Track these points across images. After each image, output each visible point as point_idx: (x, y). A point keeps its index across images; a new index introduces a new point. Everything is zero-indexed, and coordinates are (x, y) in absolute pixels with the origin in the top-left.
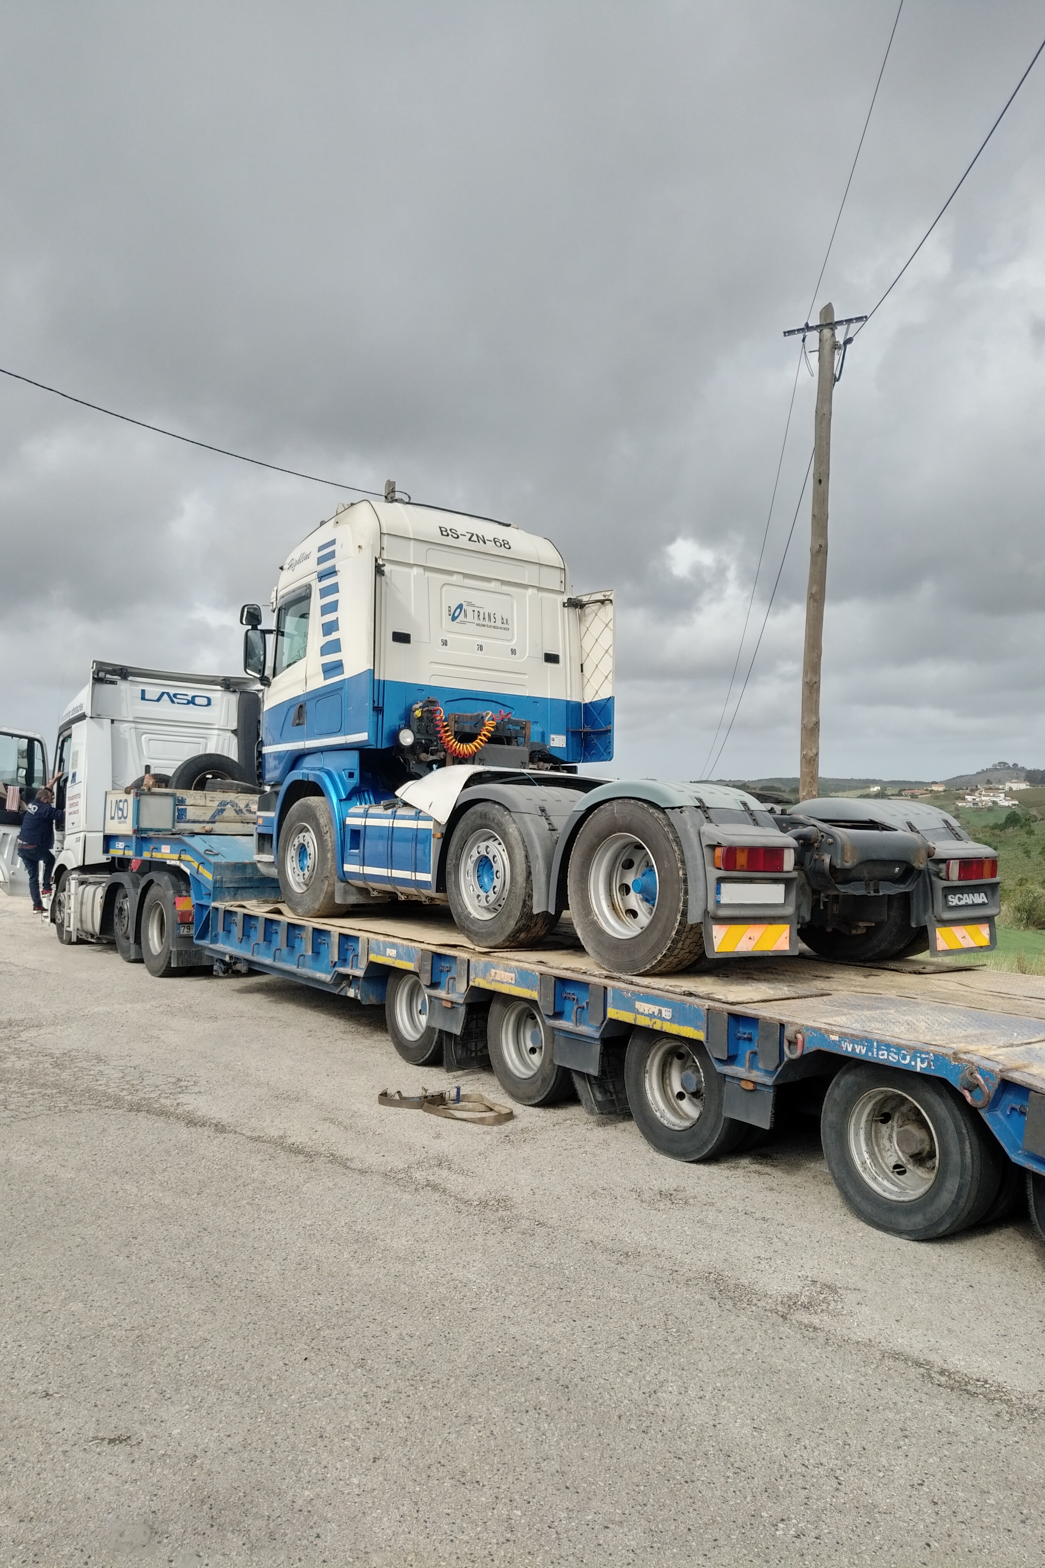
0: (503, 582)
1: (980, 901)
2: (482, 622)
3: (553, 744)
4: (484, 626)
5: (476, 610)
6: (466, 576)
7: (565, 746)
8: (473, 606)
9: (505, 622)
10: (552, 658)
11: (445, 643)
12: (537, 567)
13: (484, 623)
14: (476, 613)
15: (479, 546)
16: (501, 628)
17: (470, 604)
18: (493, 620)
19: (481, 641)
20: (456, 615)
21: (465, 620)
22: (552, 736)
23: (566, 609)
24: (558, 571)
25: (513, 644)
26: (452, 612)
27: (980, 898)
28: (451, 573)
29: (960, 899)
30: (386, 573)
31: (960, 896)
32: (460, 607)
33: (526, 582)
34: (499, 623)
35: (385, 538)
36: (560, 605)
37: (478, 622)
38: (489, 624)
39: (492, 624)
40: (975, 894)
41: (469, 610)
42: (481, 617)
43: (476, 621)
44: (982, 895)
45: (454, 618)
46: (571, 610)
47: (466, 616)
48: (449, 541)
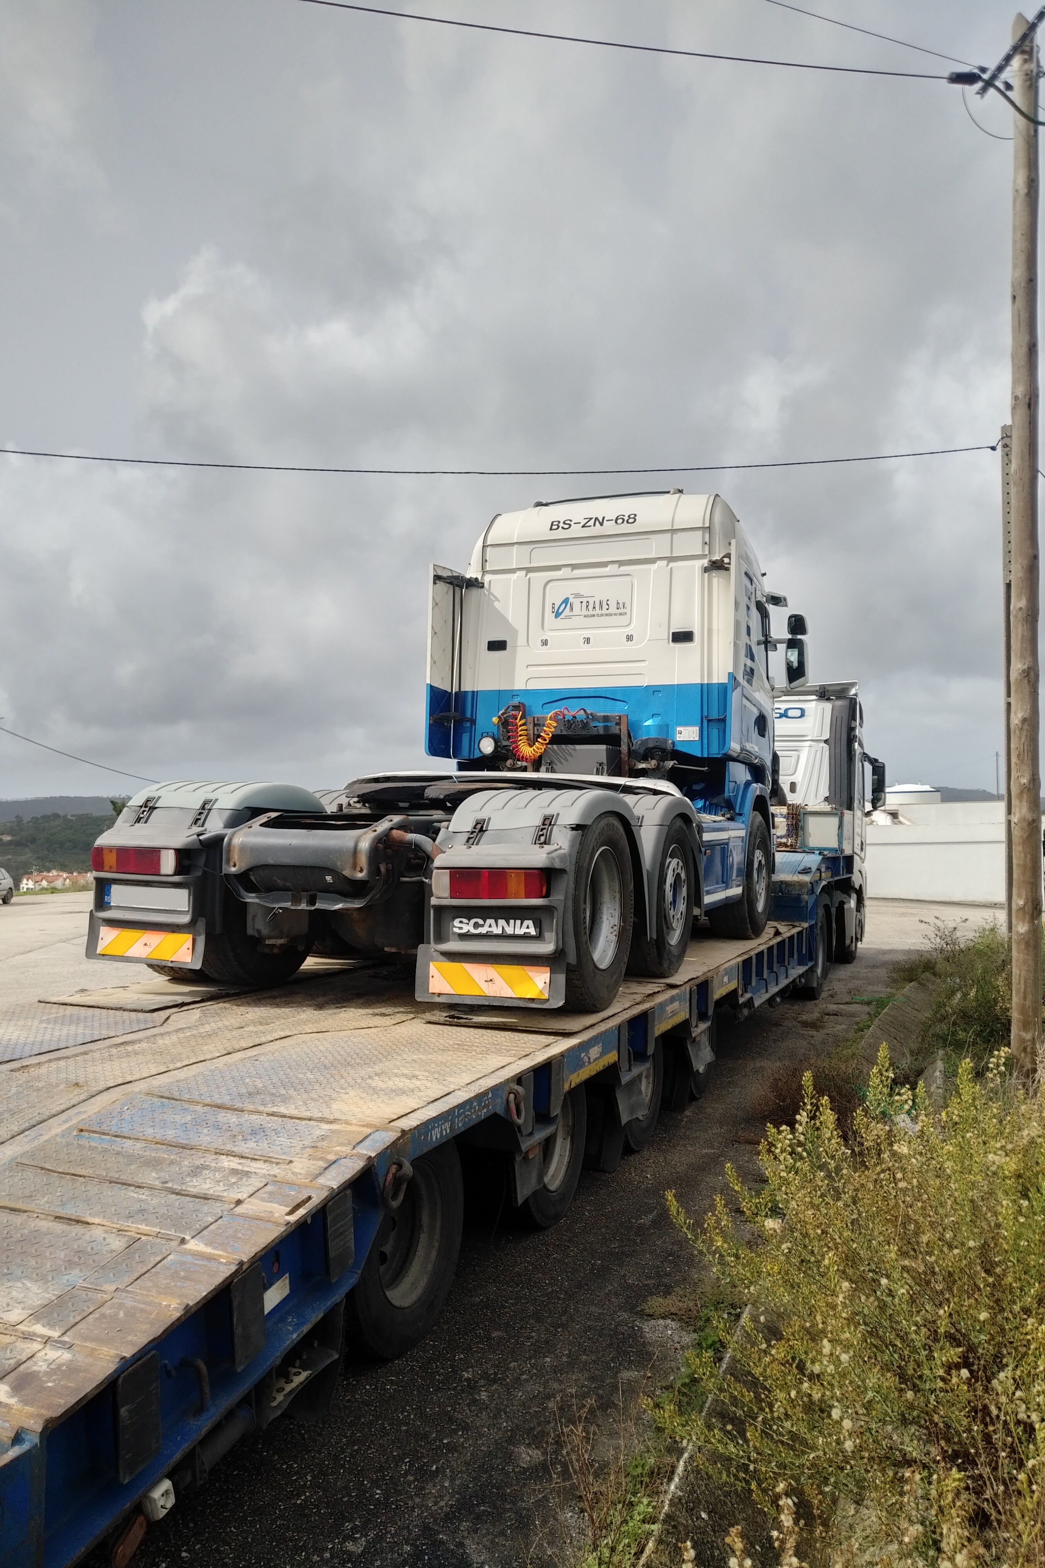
0: (621, 563)
1: (520, 931)
2: (591, 612)
3: (679, 738)
4: (594, 616)
5: (585, 600)
6: (574, 567)
7: (697, 739)
8: (582, 596)
9: (621, 606)
10: (683, 637)
11: (545, 643)
12: (669, 535)
13: (594, 613)
14: (584, 604)
15: (597, 530)
16: (615, 614)
17: (577, 596)
18: (605, 606)
19: (587, 633)
20: (560, 611)
21: (571, 614)
22: (678, 729)
23: (706, 575)
24: (700, 533)
25: (628, 631)
26: (556, 608)
28: (557, 568)
29: (476, 926)
30: (486, 585)
31: (481, 922)
32: (566, 601)
33: (653, 556)
34: (613, 609)
35: (488, 549)
36: (698, 572)
37: (587, 613)
38: (600, 612)
39: (604, 611)
40: (512, 922)
41: (576, 602)
42: (591, 607)
43: (584, 612)
44: (530, 923)
45: (558, 615)
46: (714, 573)
47: (572, 609)
48: (560, 534)
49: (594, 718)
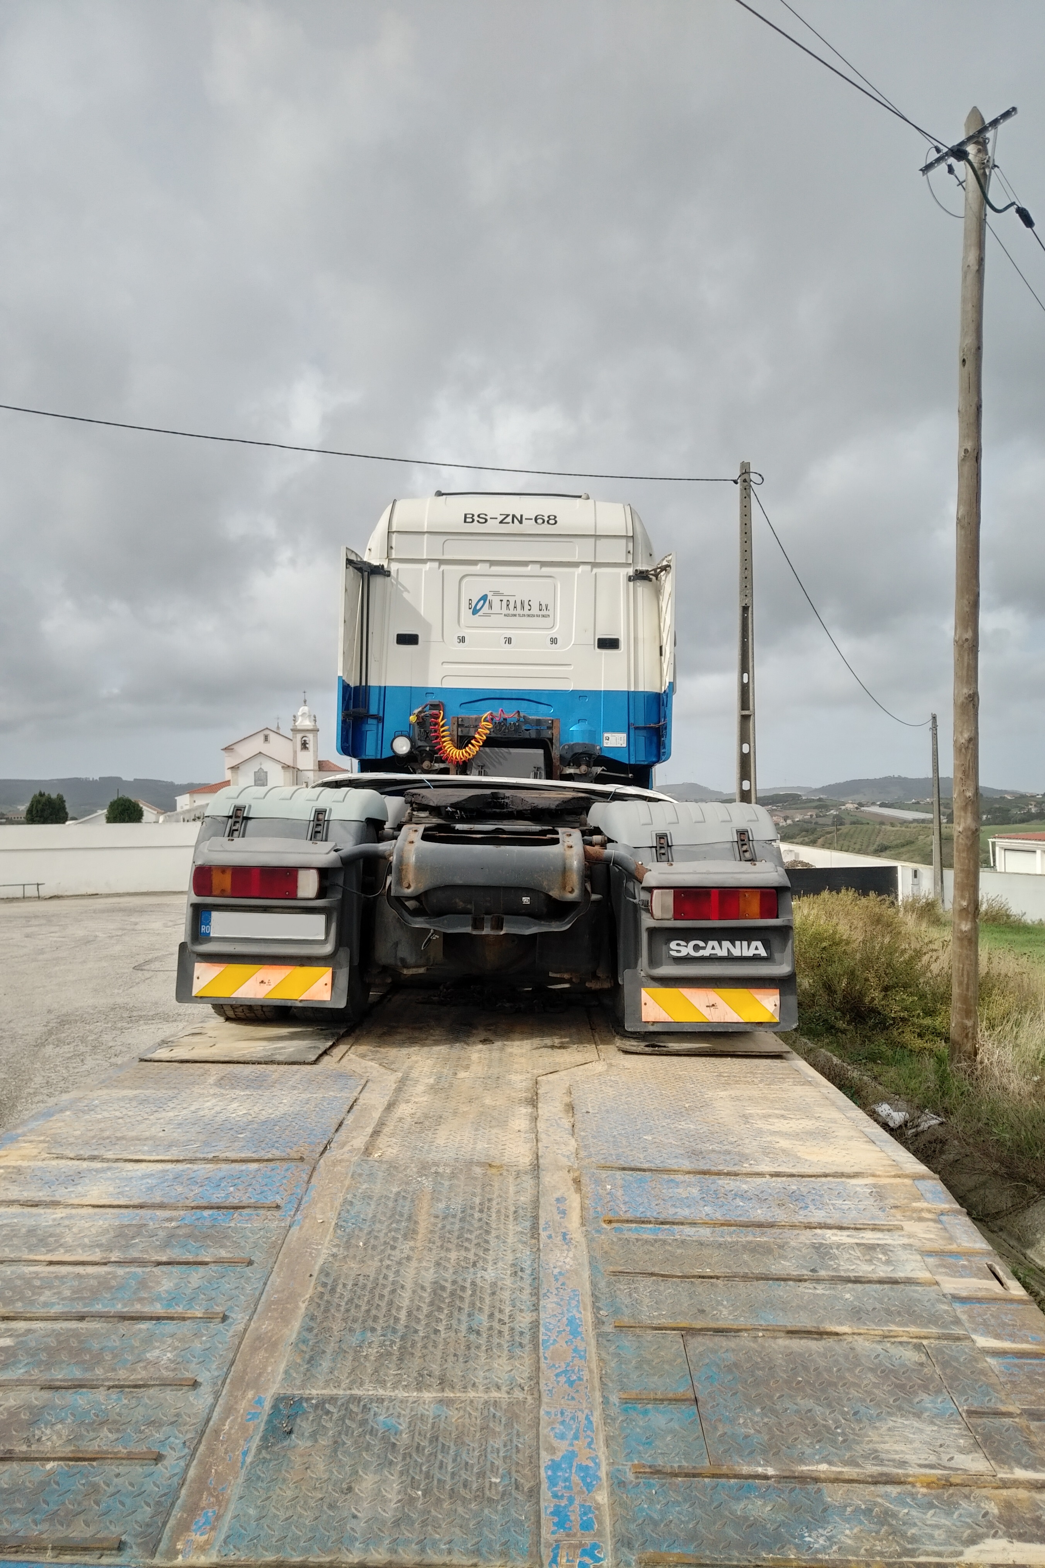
0: (543, 564)
1: (750, 953)
2: (512, 612)
3: (606, 744)
4: (515, 615)
5: (505, 599)
6: (492, 563)
7: (625, 745)
8: (502, 595)
9: (544, 608)
10: (608, 644)
11: (462, 640)
12: (592, 540)
13: (515, 612)
14: (504, 603)
15: (516, 527)
16: (538, 616)
17: (496, 593)
18: (527, 607)
19: (508, 633)
20: (478, 608)
21: (490, 611)
22: (606, 735)
23: (631, 583)
24: (624, 541)
25: (553, 633)
26: (473, 605)
27: (757, 948)
28: (474, 562)
29: (696, 948)
30: (393, 573)
31: (701, 944)
32: (484, 598)
33: (576, 559)
34: (535, 610)
35: (394, 536)
36: (623, 580)
37: (507, 612)
38: (522, 612)
39: (526, 612)
40: (738, 943)
41: (496, 600)
42: (512, 606)
43: (505, 611)
44: (759, 944)
45: (475, 612)
46: (639, 583)
47: (491, 607)
48: (475, 527)
49: (526, 721)
